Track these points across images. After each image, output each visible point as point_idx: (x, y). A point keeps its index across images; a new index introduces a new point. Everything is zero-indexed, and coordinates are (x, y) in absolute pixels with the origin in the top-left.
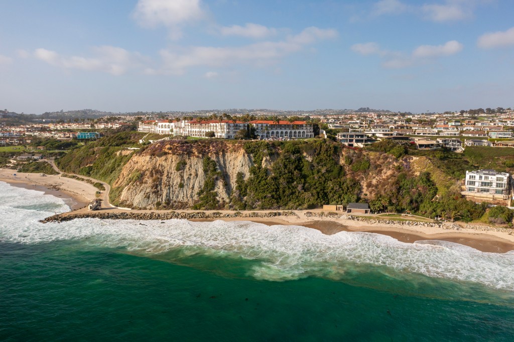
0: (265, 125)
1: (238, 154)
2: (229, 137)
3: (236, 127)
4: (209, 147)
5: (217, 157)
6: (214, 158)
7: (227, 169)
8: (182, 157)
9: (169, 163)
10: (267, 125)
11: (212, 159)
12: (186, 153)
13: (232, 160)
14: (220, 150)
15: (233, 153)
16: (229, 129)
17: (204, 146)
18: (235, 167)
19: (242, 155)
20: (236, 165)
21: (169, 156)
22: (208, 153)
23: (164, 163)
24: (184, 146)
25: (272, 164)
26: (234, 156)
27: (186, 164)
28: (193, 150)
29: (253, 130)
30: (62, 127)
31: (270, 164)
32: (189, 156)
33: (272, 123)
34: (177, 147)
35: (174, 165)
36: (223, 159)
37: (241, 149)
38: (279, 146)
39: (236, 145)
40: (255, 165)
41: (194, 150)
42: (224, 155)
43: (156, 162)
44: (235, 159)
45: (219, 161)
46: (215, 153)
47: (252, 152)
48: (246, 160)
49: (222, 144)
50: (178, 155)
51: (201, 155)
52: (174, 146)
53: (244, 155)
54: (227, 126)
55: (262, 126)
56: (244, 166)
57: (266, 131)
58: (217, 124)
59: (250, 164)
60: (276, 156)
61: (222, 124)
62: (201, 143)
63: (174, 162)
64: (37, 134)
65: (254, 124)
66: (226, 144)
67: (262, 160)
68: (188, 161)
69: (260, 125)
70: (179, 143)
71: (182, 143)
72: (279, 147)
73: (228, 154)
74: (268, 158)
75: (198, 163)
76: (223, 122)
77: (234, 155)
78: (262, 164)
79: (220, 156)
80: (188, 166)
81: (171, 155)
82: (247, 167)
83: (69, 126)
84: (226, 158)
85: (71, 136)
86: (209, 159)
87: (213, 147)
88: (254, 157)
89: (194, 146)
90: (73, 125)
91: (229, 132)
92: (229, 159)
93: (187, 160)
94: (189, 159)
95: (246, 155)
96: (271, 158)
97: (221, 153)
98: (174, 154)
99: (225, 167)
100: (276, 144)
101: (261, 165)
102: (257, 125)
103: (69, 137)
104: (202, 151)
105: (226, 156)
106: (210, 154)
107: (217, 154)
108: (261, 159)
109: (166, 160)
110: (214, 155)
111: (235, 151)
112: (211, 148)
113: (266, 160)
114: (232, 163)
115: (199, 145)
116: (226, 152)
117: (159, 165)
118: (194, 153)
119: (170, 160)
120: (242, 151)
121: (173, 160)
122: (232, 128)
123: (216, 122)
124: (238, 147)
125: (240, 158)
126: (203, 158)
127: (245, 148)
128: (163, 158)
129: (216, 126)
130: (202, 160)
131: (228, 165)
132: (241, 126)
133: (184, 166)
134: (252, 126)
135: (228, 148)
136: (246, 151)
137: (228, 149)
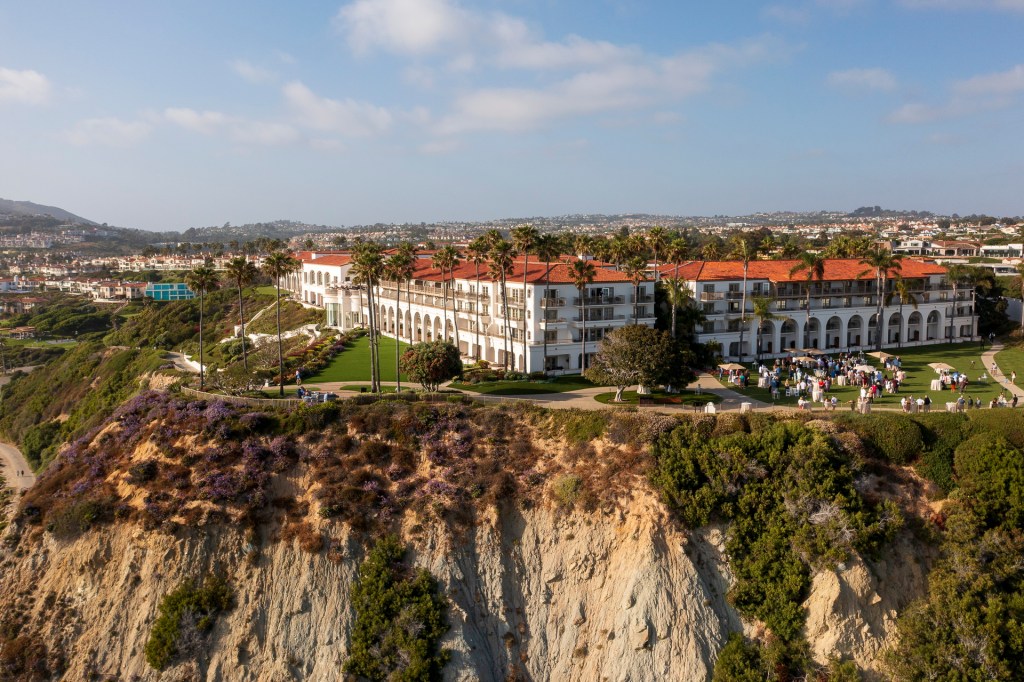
0: (746, 287)
1: (610, 532)
2: (551, 362)
3: (595, 301)
4: (409, 463)
5: (463, 549)
6: (434, 561)
7: (534, 646)
8: (210, 547)
9: (115, 594)
10: (758, 287)
11: (422, 562)
12: (236, 513)
13: (571, 576)
14: (482, 489)
15: (578, 514)
16: (549, 316)
17: (380, 454)
18: (596, 638)
19: (645, 544)
20: (599, 620)
21: (127, 534)
22: (398, 511)
23: (82, 592)
24: (237, 455)
25: (891, 628)
26: (580, 545)
27: (232, 605)
28: (302, 482)
29: (691, 315)
30: (143, 265)
31: (877, 632)
32: (257, 541)
33: (780, 272)
34: (193, 460)
35: (144, 610)
36: (506, 560)
37: (639, 484)
38: (911, 458)
39: (599, 445)
40: (751, 630)
41: (308, 488)
42: (509, 532)
43: (39, 572)
44: (595, 562)
45: (469, 586)
46: (444, 513)
47: (718, 517)
48: (681, 590)
49: (499, 441)
50: (176, 529)
51: (343, 532)
52: (182, 451)
53: (660, 547)
54: (538, 303)
55: (734, 293)
56: (661, 646)
57: (757, 323)
58: (489, 285)
59: (712, 625)
60: (908, 555)
61: (511, 285)
62: (365, 427)
63: (144, 590)
64: (69, 285)
65: (692, 285)
66: (526, 437)
67: (804, 593)
68: (244, 581)
69: (722, 288)
70: (211, 431)
71: (232, 435)
72: (911, 471)
73: (539, 522)
74: (857, 576)
75: (316, 603)
76: (517, 278)
77: (582, 535)
78: (812, 625)
79: (483, 534)
80: (236, 627)
81: (137, 531)
82: (691, 650)
83: (159, 262)
84: (527, 548)
85: (129, 294)
86: (398, 561)
87: (440, 456)
88: (740, 552)
89: (315, 450)
90: (168, 261)
91: (550, 336)
92: (549, 562)
93: (241, 573)
94: (257, 559)
95: (676, 543)
96: (877, 582)
97: (491, 513)
98: (154, 520)
99: (518, 637)
100: (889, 445)
101: (798, 633)
102: (709, 289)
103: (123, 296)
104: (356, 495)
105: (527, 537)
106: (411, 519)
107: (461, 518)
108: (793, 581)
109: (97, 564)
110: (441, 527)
111: (591, 505)
112: (425, 467)
113: (844, 603)
114: (569, 597)
115: (349, 445)
116: (528, 505)
117: (50, 601)
118: (298, 511)
119: (125, 570)
120: (645, 504)
121: (145, 572)
122: (568, 312)
123: (482, 277)
124: (615, 470)
125: (632, 564)
126: (356, 552)
127: (668, 480)
128: (84, 548)
129: (485, 296)
130: (347, 571)
131: (536, 616)
132: (619, 300)
133: (210, 627)
134: (685, 297)
135: (540, 466)
136: (675, 509)
137: (537, 480)
